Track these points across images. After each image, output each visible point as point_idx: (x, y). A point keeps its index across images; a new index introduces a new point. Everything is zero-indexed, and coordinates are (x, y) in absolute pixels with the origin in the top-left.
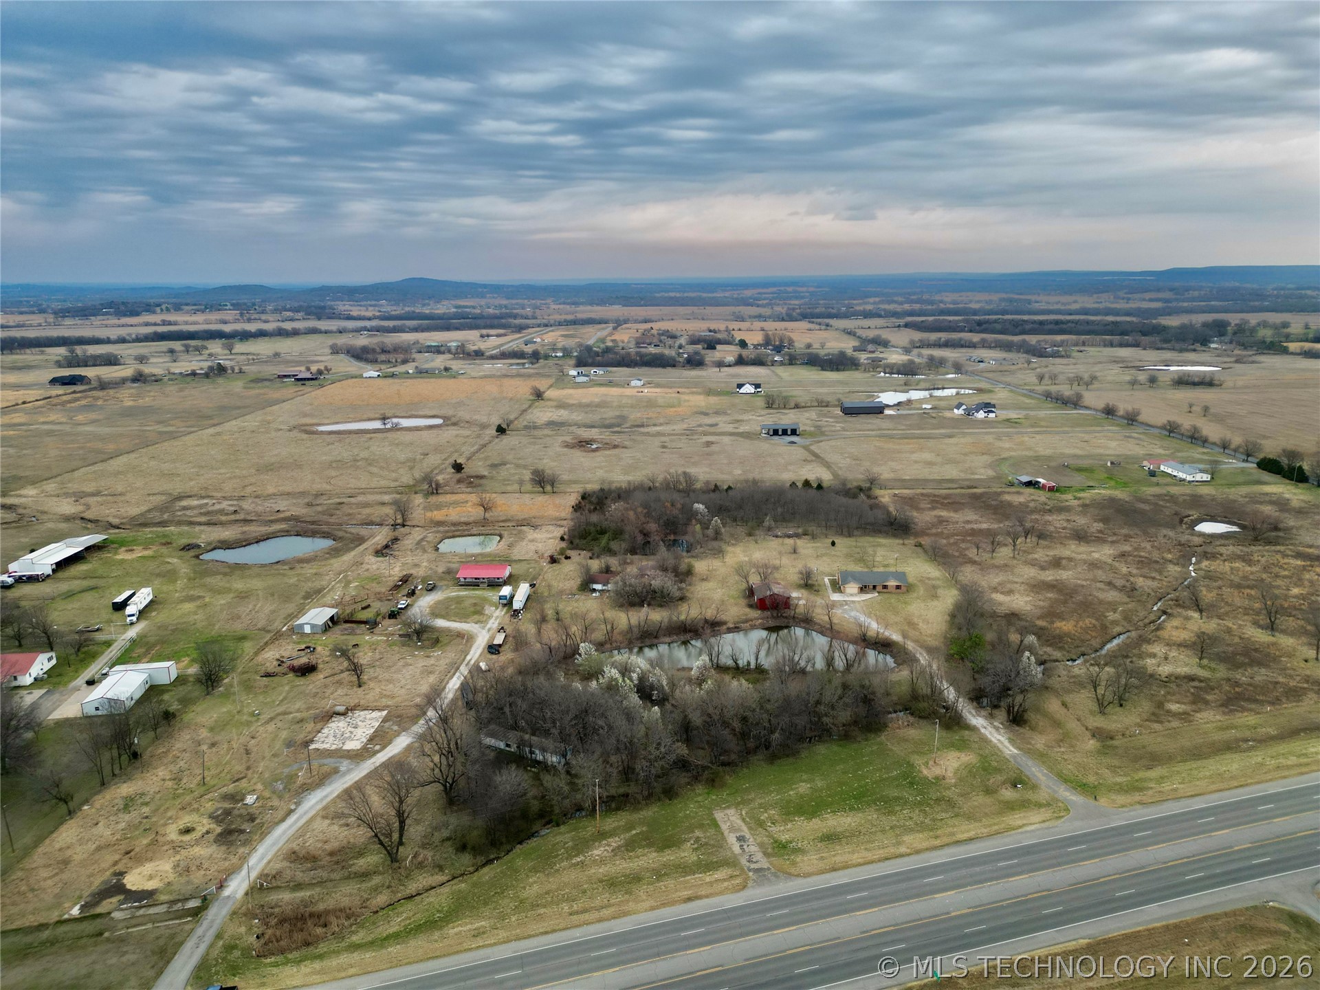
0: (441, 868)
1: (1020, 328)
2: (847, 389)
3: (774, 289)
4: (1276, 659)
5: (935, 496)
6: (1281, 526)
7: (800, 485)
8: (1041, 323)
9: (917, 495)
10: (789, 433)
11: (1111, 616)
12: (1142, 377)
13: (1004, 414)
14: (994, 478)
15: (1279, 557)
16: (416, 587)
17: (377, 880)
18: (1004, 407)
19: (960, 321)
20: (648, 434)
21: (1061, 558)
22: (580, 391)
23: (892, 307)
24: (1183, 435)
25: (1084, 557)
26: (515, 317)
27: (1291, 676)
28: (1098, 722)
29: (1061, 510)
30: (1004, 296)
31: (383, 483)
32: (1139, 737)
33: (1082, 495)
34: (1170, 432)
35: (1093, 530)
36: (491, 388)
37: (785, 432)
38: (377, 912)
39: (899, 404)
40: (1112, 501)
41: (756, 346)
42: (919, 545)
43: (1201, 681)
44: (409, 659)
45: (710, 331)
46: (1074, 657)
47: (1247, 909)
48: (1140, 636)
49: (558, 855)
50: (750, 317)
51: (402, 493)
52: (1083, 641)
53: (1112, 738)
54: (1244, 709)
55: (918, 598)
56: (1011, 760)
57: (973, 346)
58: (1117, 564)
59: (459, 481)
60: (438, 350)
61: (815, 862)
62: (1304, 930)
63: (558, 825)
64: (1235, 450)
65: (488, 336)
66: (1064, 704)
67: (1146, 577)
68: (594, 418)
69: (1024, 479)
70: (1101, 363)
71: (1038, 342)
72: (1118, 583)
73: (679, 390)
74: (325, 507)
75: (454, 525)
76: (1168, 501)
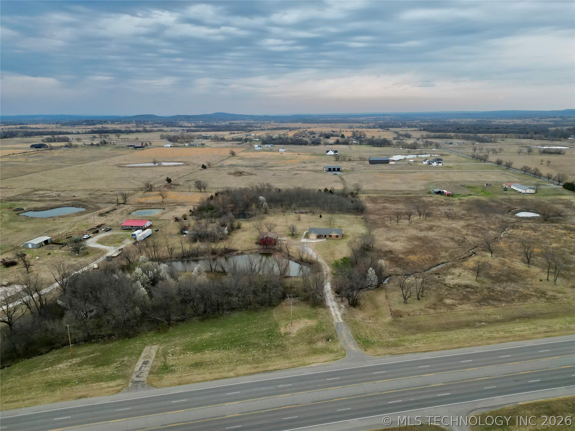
1: (477, 131)
3: (375, 117)
4: (523, 279)
7: (323, 190)
9: (379, 196)
10: (336, 170)
11: (443, 254)
13: (446, 164)
14: (424, 190)
15: (553, 229)
16: (101, 229)
20: (271, 170)
21: (434, 226)
22: (255, 153)
24: (530, 173)
25: (447, 226)
27: (528, 289)
28: (402, 308)
29: (448, 204)
32: (418, 316)
33: (464, 198)
34: (525, 171)
35: (460, 214)
37: (334, 170)
40: (478, 201)
41: (348, 137)
42: (363, 218)
43: (472, 288)
45: (332, 131)
50: (356, 127)
53: (401, 316)
54: (489, 304)
56: (335, 325)
57: (451, 138)
58: (462, 230)
64: (554, 180)
66: (386, 297)
67: (474, 236)
68: (252, 163)
69: (437, 190)
70: (510, 145)
71: (484, 136)
72: (457, 238)
73: (300, 153)
74: (96, 195)
75: (147, 204)
76: (507, 202)
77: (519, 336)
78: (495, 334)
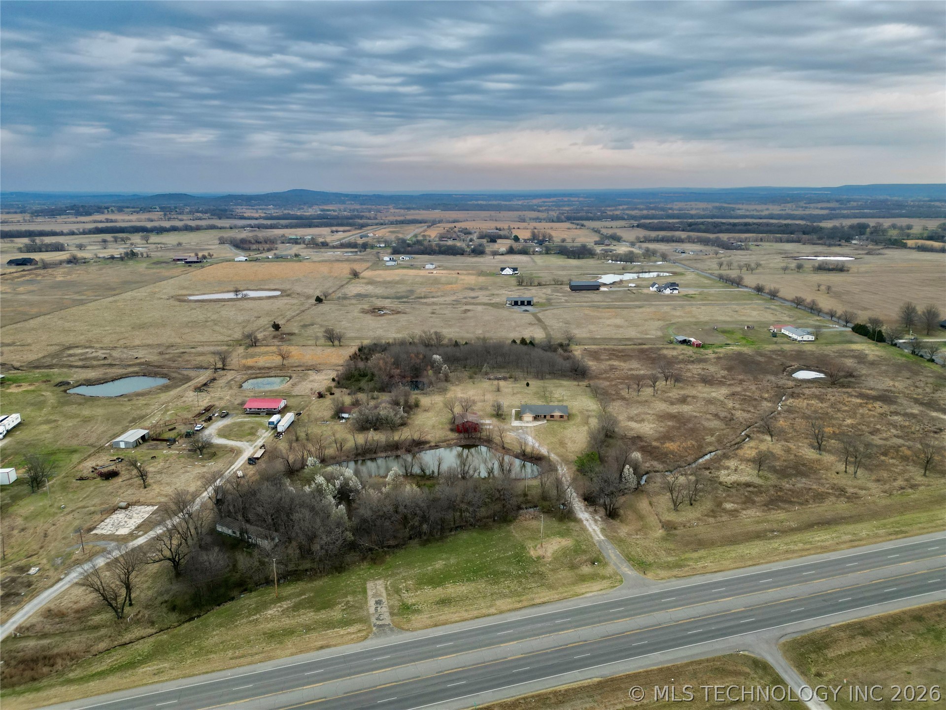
0: (153, 623)
1: (718, 228)
2: (580, 272)
3: (554, 199)
4: (815, 472)
5: (614, 350)
6: (855, 374)
7: (518, 342)
8: (734, 225)
9: (601, 349)
10: (526, 303)
11: (709, 439)
12: (793, 264)
13: (684, 291)
14: (661, 337)
15: (845, 396)
16: (214, 415)
17: (103, 631)
18: (687, 286)
19: (678, 223)
20: (426, 304)
21: (688, 396)
22: (388, 272)
23: (634, 213)
24: (805, 306)
25: (705, 395)
26: (361, 218)
27: (823, 485)
28: (672, 517)
29: (700, 361)
30: (717, 204)
31: (221, 338)
32: (696, 528)
33: (719, 350)
34: (798, 304)
35: (719, 376)
36: (324, 269)
37: (523, 303)
38: (96, 655)
39: (614, 283)
40: (740, 354)
41: (525, 241)
42: (588, 386)
43: (755, 487)
44: (189, 468)
45: (497, 229)
46: (671, 469)
47: (724, 656)
48: (724, 454)
49: (241, 614)
50: (530, 219)
51: (230, 346)
52: (681, 457)
53: (675, 529)
54: (779, 508)
55: (574, 425)
56: (597, 544)
57: (680, 241)
58: (726, 401)
59: (274, 337)
60: (296, 242)
61: (425, 619)
62: (760, 672)
63: (251, 591)
64: (839, 318)
65: (337, 232)
66: (651, 504)
67: (744, 410)
68: (391, 291)
69: (681, 338)
70: (769, 254)
71: (729, 239)
72: (722, 414)
73: (459, 272)
74: (171, 356)
75: (260, 369)
76: (779, 355)
77: (822, 547)
78: (792, 547)
